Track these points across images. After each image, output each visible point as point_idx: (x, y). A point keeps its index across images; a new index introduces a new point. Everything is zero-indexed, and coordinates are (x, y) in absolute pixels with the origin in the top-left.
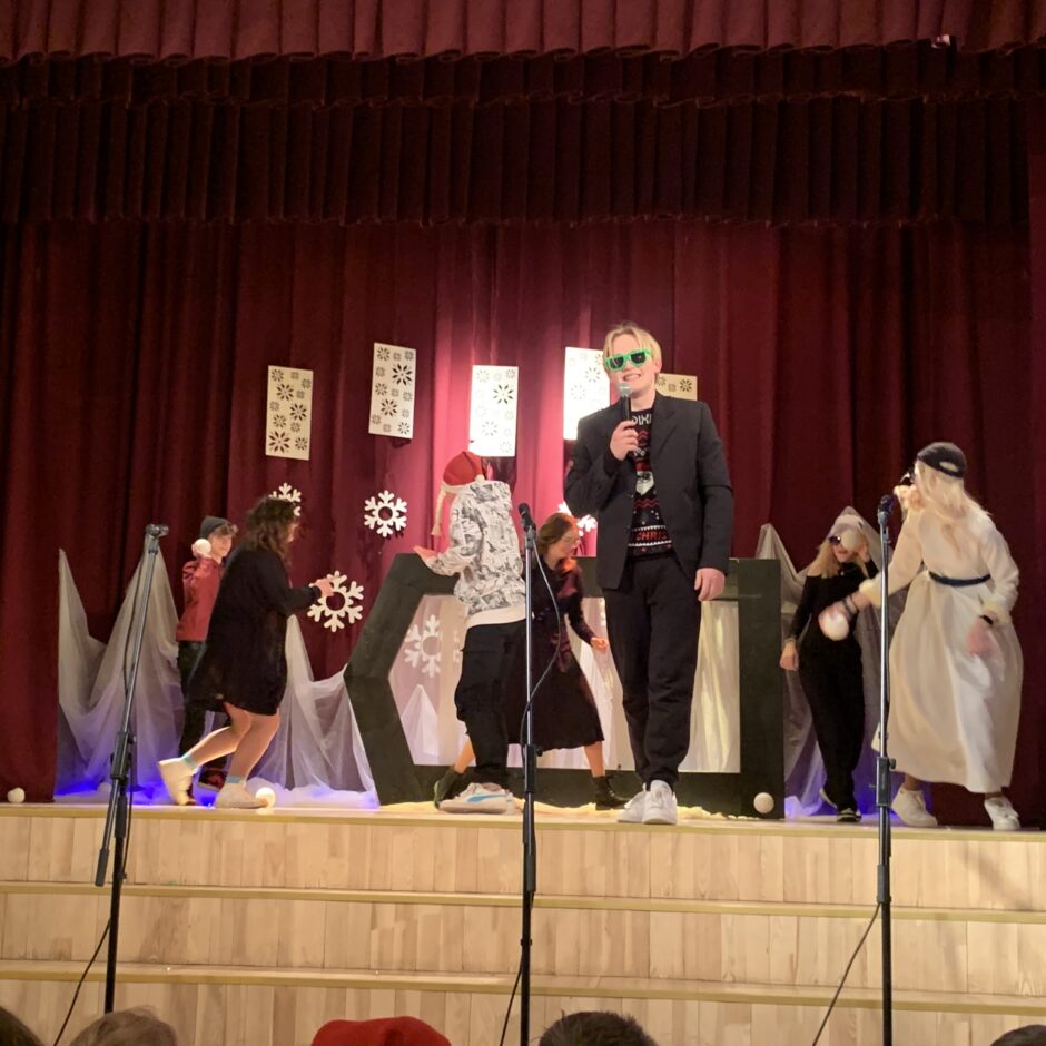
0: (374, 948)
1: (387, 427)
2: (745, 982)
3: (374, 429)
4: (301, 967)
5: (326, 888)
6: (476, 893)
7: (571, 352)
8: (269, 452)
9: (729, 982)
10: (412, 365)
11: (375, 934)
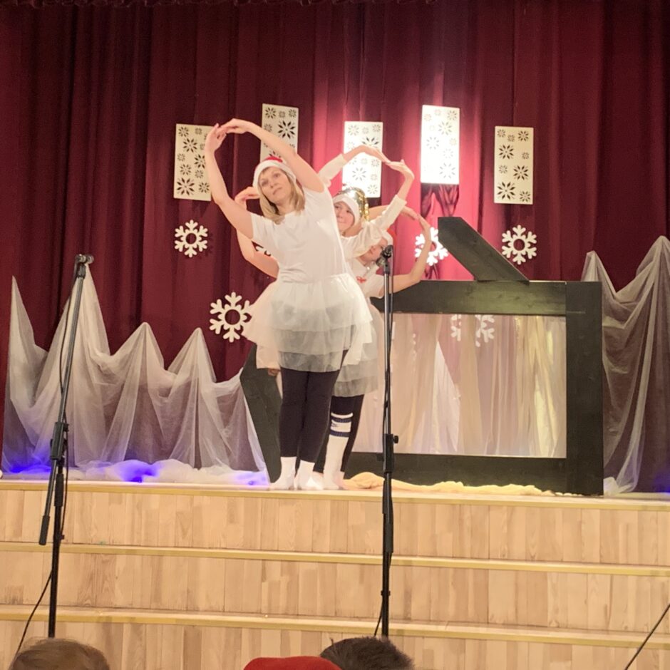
0: (265, 597)
2: (567, 628)
4: (206, 611)
5: (226, 549)
6: (346, 553)
7: (427, 110)
8: (177, 195)
9: (553, 628)
10: (295, 121)
11: (265, 585)
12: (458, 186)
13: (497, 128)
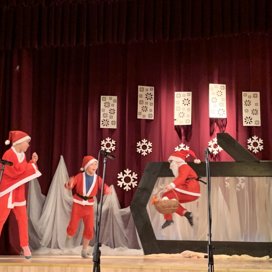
1: (144, 116)
3: (139, 117)
7: (211, 85)
8: (102, 126)
10: (153, 93)
12: (226, 119)
13: (243, 93)
